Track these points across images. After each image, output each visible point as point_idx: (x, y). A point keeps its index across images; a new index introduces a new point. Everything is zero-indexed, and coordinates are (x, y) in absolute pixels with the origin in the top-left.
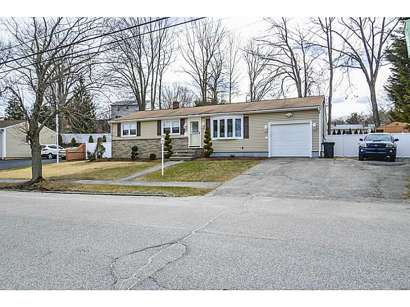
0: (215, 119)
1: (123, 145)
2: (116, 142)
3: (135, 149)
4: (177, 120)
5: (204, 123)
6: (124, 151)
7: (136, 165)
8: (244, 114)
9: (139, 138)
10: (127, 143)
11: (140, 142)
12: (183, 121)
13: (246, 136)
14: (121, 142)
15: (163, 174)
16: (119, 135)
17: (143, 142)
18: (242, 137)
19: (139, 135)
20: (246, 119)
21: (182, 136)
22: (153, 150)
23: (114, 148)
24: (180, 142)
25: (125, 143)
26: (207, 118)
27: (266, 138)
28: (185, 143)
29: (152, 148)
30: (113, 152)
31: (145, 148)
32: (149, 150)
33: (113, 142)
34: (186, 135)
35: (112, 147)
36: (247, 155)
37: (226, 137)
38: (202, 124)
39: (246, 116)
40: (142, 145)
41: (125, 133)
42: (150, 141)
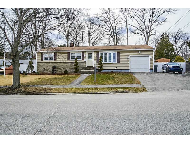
0: (102, 52)
1: (45, 65)
2: (40, 64)
3: (54, 67)
4: (80, 53)
5: (95, 55)
6: (46, 69)
7: (63, 76)
8: (117, 51)
9: (55, 61)
10: (47, 64)
11: (56, 64)
12: (83, 53)
13: (118, 62)
14: (43, 63)
15: (95, 81)
16: (42, 60)
17: (58, 64)
18: (116, 62)
19: (55, 60)
20: (118, 53)
21: (83, 61)
22: (64, 68)
23: (39, 67)
24: (81, 64)
25: (46, 64)
26: (97, 52)
27: (129, 63)
28: (84, 65)
29: (64, 67)
30: (37, 70)
31: (60, 67)
32: (63, 68)
33: (38, 64)
34: (85, 60)
35: (37, 66)
36: (118, 71)
37: (108, 62)
38: (94, 55)
39: (118, 52)
40: (58, 66)
41: (46, 58)
42: (63, 63)
